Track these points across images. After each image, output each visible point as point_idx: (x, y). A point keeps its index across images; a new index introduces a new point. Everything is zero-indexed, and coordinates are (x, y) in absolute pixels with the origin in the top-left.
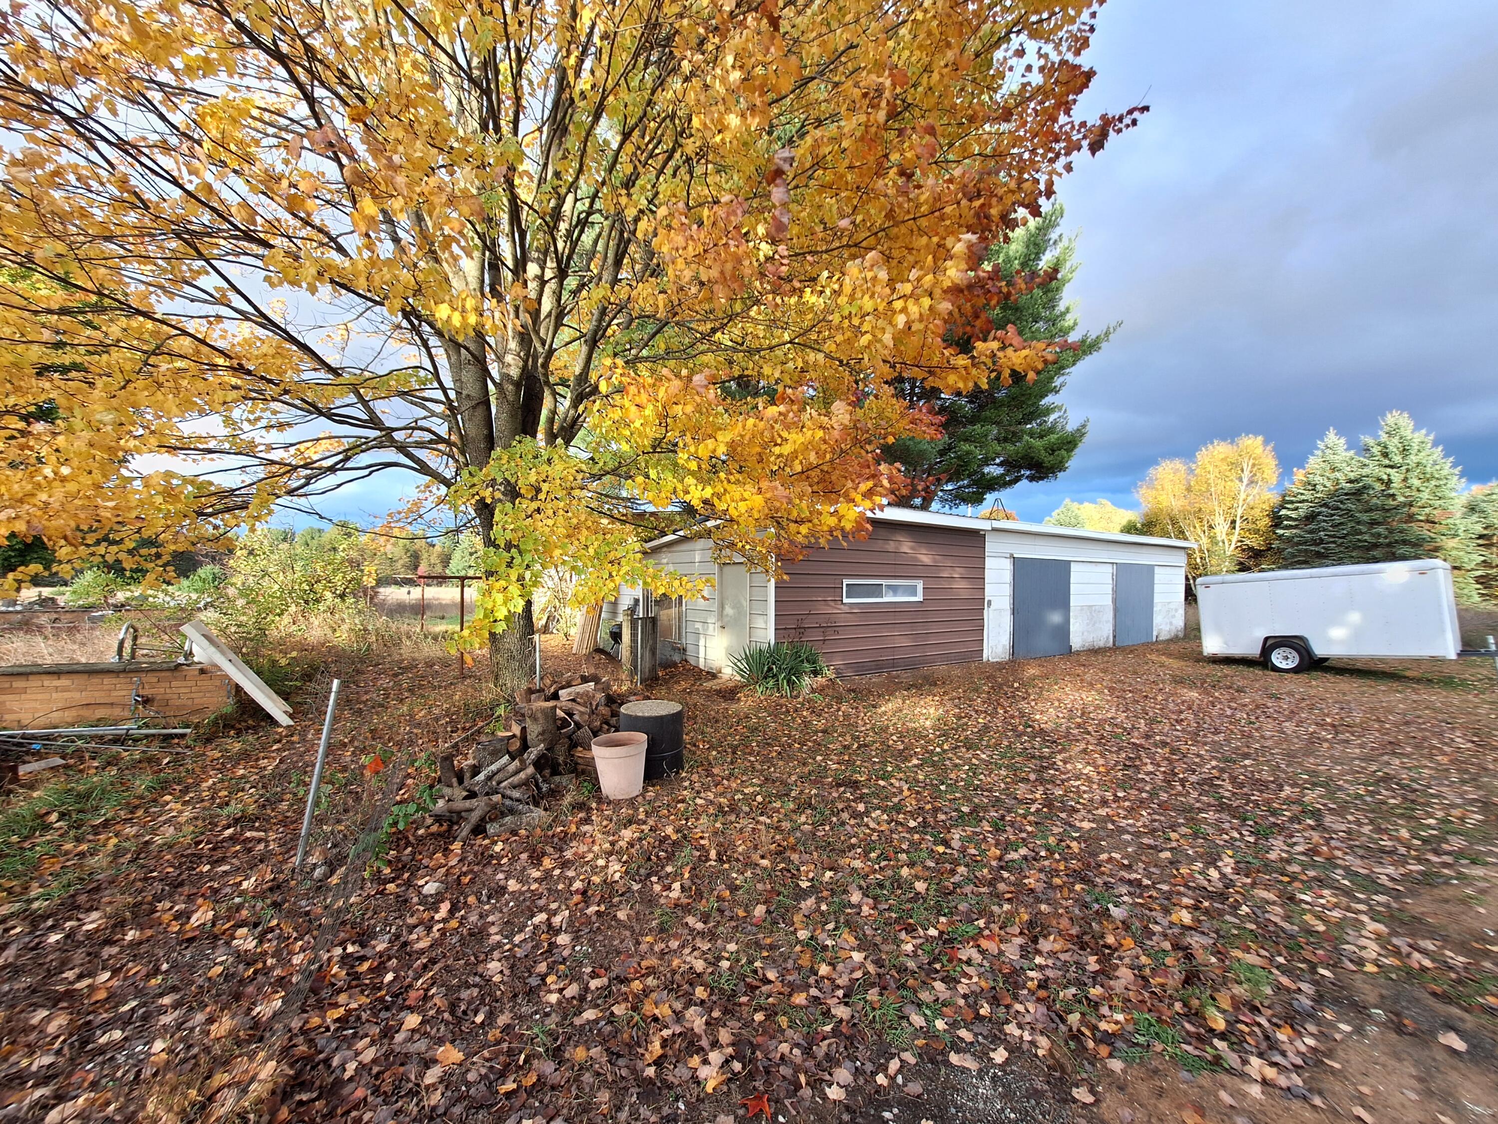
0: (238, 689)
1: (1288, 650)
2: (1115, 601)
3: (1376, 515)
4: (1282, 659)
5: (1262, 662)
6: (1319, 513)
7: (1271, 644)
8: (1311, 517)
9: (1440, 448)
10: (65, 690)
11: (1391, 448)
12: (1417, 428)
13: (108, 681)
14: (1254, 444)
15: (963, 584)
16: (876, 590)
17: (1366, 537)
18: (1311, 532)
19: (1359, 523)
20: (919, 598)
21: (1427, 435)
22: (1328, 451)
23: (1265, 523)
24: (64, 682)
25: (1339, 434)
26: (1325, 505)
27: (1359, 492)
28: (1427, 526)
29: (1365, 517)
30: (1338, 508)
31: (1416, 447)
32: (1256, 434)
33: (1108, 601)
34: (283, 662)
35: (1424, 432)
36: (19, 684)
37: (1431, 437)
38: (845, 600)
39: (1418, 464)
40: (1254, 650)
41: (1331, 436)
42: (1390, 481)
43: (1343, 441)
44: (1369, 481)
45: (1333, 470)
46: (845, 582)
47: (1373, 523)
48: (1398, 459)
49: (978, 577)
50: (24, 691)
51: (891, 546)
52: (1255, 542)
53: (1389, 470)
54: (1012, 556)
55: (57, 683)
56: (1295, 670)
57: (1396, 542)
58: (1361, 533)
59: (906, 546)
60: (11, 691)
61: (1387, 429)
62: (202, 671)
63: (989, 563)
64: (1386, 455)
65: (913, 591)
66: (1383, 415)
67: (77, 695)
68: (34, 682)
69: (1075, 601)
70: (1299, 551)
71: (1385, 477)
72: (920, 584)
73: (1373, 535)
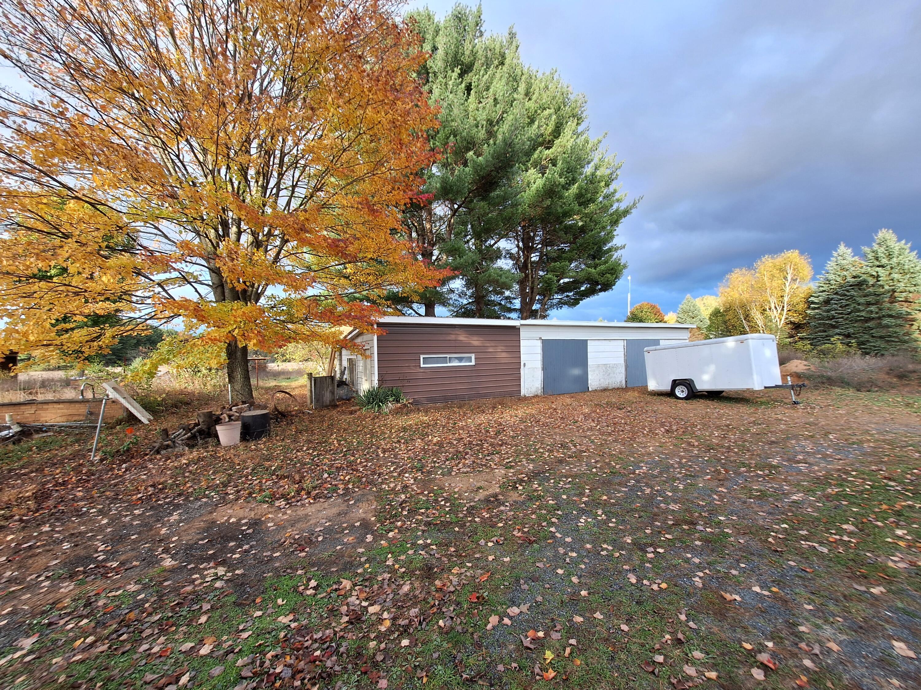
0: (127, 409)
1: (683, 387)
2: (626, 361)
3: (869, 299)
4: (681, 392)
5: (671, 394)
6: (832, 299)
7: (676, 383)
8: (827, 302)
9: (915, 252)
10: (62, 409)
11: (880, 255)
12: (899, 240)
13: (77, 405)
14: (793, 255)
15: (504, 355)
16: (444, 360)
17: (863, 314)
18: (828, 311)
19: (859, 304)
20: (473, 363)
21: (906, 244)
22: (839, 258)
23: (801, 307)
24: (61, 406)
25: (847, 245)
26: (836, 293)
27: (860, 285)
28: (906, 304)
29: (862, 300)
30: (846, 295)
31: (896, 253)
32: (795, 248)
33: (622, 361)
34: (159, 399)
35: (903, 242)
36: (45, 407)
37: (909, 245)
38: (422, 366)
39: (899, 264)
40: (667, 387)
41: (842, 248)
42: (878, 276)
43: (850, 250)
44: (864, 277)
45: (843, 269)
46: (422, 357)
47: (869, 304)
48: (884, 261)
49: (516, 351)
50: (47, 409)
51: (453, 337)
52: (796, 319)
53: (878, 269)
54: (540, 338)
55: (59, 406)
56: (686, 398)
57: (884, 316)
58: (859, 311)
59: (463, 337)
60: (42, 409)
61: (878, 241)
62: (113, 402)
63: (523, 343)
64: (877, 259)
65: (470, 359)
66: (876, 232)
67: (66, 411)
68: (50, 406)
69: (591, 362)
70: (819, 324)
71: (874, 273)
72: (473, 356)
73: (868, 312)
